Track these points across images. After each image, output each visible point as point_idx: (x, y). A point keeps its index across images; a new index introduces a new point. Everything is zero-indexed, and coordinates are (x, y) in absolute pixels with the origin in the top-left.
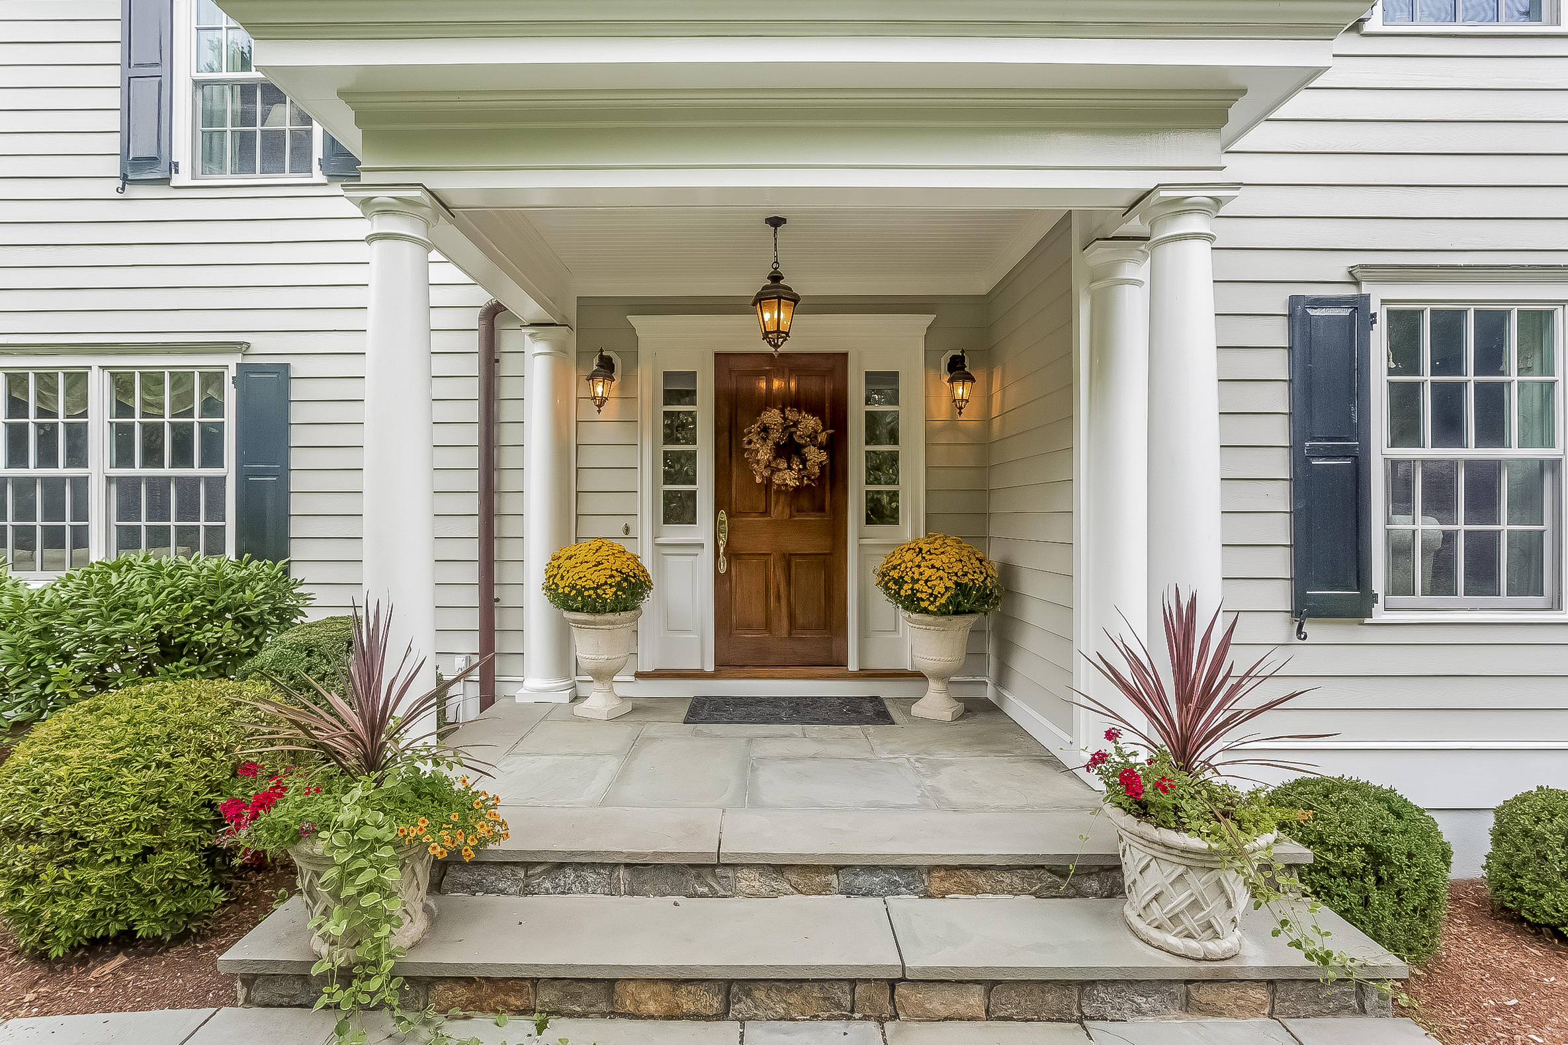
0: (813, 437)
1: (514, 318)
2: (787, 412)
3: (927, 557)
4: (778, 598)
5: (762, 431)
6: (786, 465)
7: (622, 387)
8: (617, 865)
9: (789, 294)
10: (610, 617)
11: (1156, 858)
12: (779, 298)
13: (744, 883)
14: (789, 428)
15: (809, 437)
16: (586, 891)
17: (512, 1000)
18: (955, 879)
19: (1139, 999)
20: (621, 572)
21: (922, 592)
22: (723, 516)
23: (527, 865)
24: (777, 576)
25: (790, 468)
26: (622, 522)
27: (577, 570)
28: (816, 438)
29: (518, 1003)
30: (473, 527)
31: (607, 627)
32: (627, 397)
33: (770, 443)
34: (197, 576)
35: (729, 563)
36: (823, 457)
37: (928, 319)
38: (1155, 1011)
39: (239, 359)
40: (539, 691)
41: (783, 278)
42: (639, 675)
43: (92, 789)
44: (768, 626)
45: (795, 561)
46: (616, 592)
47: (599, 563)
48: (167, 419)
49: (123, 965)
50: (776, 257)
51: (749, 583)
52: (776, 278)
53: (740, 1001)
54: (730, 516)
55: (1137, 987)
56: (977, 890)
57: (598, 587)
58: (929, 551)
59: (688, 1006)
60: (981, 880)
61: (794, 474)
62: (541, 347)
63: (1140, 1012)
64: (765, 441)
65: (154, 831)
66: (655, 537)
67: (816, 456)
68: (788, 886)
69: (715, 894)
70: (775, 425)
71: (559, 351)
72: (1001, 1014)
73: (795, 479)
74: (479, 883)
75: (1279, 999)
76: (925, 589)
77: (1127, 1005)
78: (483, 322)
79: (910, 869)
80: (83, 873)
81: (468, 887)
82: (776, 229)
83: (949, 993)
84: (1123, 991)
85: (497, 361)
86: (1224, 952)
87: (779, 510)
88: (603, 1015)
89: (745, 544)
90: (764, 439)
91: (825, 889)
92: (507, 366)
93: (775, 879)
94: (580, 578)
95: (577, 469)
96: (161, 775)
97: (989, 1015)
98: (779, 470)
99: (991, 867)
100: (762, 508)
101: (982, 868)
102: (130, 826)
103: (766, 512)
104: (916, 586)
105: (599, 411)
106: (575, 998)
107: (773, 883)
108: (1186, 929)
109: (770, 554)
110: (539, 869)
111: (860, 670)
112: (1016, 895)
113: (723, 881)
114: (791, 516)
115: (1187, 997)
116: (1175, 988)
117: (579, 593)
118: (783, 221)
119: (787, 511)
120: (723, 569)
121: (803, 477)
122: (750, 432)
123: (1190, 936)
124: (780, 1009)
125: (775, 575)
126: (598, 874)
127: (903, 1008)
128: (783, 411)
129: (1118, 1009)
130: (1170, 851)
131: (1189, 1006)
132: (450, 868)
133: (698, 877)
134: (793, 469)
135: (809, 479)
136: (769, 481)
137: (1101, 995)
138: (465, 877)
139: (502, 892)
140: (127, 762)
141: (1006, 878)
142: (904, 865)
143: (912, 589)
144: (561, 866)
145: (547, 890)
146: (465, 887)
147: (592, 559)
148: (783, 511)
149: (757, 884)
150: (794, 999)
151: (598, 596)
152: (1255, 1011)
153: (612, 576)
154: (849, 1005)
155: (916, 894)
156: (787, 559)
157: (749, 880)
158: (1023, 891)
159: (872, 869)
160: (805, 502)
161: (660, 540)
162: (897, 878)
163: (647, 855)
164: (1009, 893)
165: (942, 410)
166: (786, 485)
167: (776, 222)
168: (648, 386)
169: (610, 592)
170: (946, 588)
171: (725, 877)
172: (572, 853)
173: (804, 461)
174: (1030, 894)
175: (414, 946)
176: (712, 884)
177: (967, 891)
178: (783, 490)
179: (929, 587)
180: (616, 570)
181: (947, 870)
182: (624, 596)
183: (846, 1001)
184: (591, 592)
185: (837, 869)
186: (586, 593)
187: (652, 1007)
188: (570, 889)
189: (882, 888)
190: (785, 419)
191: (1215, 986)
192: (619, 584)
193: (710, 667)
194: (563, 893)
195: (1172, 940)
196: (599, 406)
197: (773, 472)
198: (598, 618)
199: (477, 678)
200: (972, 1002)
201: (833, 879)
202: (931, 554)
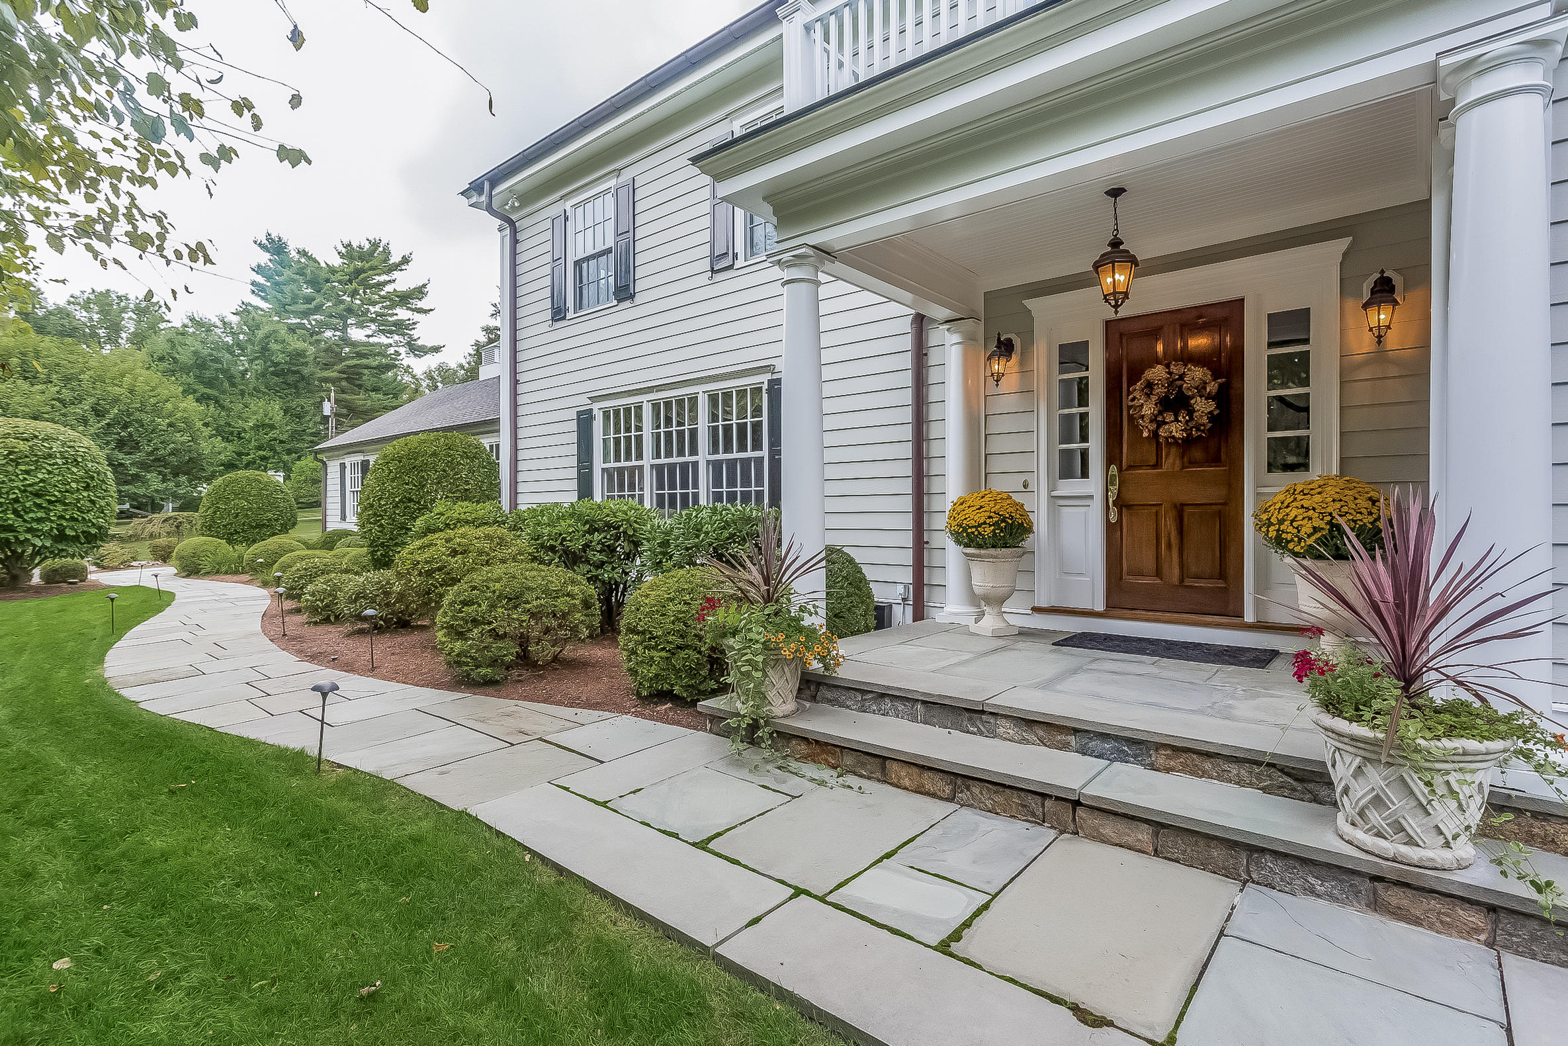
0: (1201, 389)
1: (933, 321)
2: (1172, 367)
3: (1299, 497)
4: (1169, 546)
5: (1145, 387)
6: (1172, 418)
7: (1022, 362)
8: (918, 700)
9: (1128, 257)
10: (992, 551)
11: (1339, 749)
12: (1113, 263)
13: (1002, 730)
14: (1174, 382)
15: (1196, 388)
16: (898, 716)
17: (830, 759)
18: (1181, 760)
19: (1312, 880)
20: (998, 514)
21: (1287, 533)
22: (1114, 469)
23: (864, 692)
24: (1169, 524)
25: (1177, 420)
26: (1023, 477)
27: (965, 512)
28: (1205, 388)
29: (833, 762)
30: (907, 486)
31: (991, 560)
32: (1025, 371)
33: (1154, 398)
34: (733, 515)
35: (1120, 514)
36: (1211, 406)
37: (1343, 244)
38: (1332, 898)
39: (769, 376)
40: (956, 614)
41: (1123, 243)
42: (1036, 610)
43: (657, 611)
44: (1158, 573)
45: (1188, 510)
46: (994, 530)
47: (981, 507)
48: (734, 421)
49: (671, 708)
50: (1117, 224)
51: (1139, 532)
52: (1116, 243)
53: (962, 792)
54: (1120, 470)
55: (1312, 869)
56: (1204, 774)
57: (980, 525)
58: (1302, 491)
59: (928, 787)
60: (1208, 765)
61: (1180, 426)
62: (956, 338)
63: (1312, 892)
64: (1149, 397)
65: (682, 637)
66: (1050, 490)
67: (1203, 407)
68: (1036, 739)
69: (981, 734)
70: (1160, 380)
71: (969, 340)
72: (1168, 855)
73: (1182, 430)
74: (836, 700)
75: (1502, 930)
76: (1290, 529)
77: (1297, 882)
78: (914, 326)
79: (1139, 743)
80: (654, 653)
81: (831, 701)
82: (1116, 199)
83: (1122, 825)
84: (1295, 868)
85: (926, 354)
86: (1421, 859)
87: (1171, 462)
88: (879, 781)
89: (1134, 495)
90: (1148, 396)
91: (1065, 747)
92: (933, 358)
93: (1026, 731)
94: (966, 519)
95: (986, 435)
96: (685, 608)
97: (1156, 853)
98: (1166, 423)
99: (1219, 756)
100: (1153, 461)
101: (1208, 755)
102: (670, 632)
103: (1157, 465)
104: (1282, 527)
105: (997, 385)
106: (863, 765)
107: (1024, 734)
108: (1374, 827)
109: (1161, 505)
110: (870, 696)
111: (1258, 622)
112: (1243, 786)
113: (987, 725)
114: (1183, 467)
115: (1374, 894)
116: (1357, 881)
117: (965, 530)
118: (1123, 190)
119: (1178, 463)
120: (1113, 518)
121: (1191, 428)
122: (1135, 390)
123: (1379, 835)
124: (989, 803)
125: (1166, 525)
126: (904, 705)
127: (1082, 828)
128: (1168, 366)
129: (1288, 883)
130: (1342, 738)
131: (1376, 905)
132: (821, 687)
133: (970, 719)
134: (1181, 421)
135: (1198, 430)
136: (1155, 434)
137: (1269, 864)
138: (829, 695)
139: (848, 707)
140: (672, 600)
141: (1234, 769)
142: (1133, 739)
143: (1278, 531)
144: (883, 695)
145: (874, 711)
146: (829, 701)
147: (978, 503)
148: (1174, 464)
149: (1010, 731)
150: (999, 799)
151: (980, 533)
152: (1470, 932)
153: (990, 517)
154: (1041, 816)
155: (1142, 765)
156: (1180, 510)
157: (1005, 727)
158: (1251, 785)
159: (1105, 737)
160: (1197, 454)
161: (1054, 493)
162: (1126, 748)
163: (933, 696)
164: (1237, 783)
165: (1363, 344)
166: (1173, 437)
167: (1115, 193)
168: (1043, 357)
169: (989, 530)
170: (1314, 528)
171: (988, 722)
172: (888, 688)
173: (1191, 412)
174: (1258, 789)
175: (784, 717)
176: (980, 726)
177: (1193, 773)
178: (1173, 442)
179: (1294, 527)
180: (995, 512)
181: (1174, 751)
182: (1002, 534)
183: (1039, 812)
184: (974, 530)
185: (1076, 731)
186: (969, 531)
187: (907, 782)
188: (888, 713)
189: (1112, 754)
190: (1170, 373)
191: (1409, 892)
192: (996, 524)
193: (1100, 607)
194: (882, 715)
195: (1360, 835)
196: (997, 381)
197: (1158, 427)
198: (983, 552)
199: (911, 603)
200: (1140, 837)
201: (1072, 739)
202: (1305, 494)
